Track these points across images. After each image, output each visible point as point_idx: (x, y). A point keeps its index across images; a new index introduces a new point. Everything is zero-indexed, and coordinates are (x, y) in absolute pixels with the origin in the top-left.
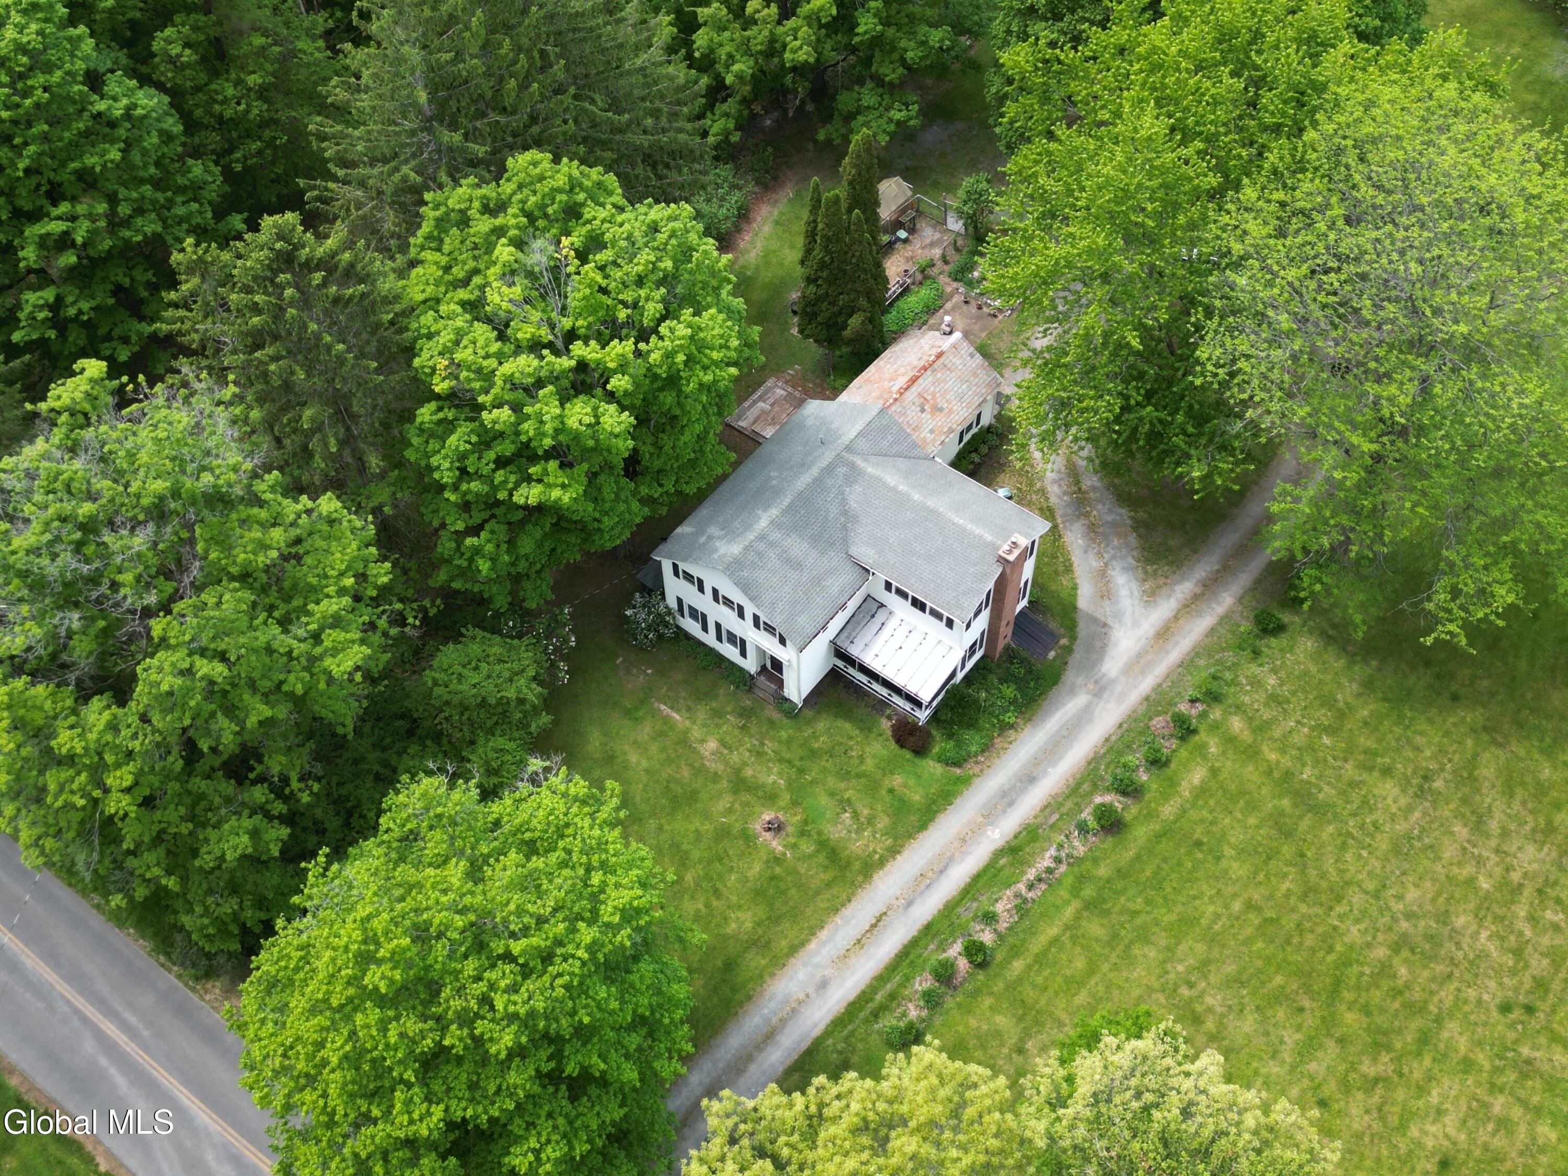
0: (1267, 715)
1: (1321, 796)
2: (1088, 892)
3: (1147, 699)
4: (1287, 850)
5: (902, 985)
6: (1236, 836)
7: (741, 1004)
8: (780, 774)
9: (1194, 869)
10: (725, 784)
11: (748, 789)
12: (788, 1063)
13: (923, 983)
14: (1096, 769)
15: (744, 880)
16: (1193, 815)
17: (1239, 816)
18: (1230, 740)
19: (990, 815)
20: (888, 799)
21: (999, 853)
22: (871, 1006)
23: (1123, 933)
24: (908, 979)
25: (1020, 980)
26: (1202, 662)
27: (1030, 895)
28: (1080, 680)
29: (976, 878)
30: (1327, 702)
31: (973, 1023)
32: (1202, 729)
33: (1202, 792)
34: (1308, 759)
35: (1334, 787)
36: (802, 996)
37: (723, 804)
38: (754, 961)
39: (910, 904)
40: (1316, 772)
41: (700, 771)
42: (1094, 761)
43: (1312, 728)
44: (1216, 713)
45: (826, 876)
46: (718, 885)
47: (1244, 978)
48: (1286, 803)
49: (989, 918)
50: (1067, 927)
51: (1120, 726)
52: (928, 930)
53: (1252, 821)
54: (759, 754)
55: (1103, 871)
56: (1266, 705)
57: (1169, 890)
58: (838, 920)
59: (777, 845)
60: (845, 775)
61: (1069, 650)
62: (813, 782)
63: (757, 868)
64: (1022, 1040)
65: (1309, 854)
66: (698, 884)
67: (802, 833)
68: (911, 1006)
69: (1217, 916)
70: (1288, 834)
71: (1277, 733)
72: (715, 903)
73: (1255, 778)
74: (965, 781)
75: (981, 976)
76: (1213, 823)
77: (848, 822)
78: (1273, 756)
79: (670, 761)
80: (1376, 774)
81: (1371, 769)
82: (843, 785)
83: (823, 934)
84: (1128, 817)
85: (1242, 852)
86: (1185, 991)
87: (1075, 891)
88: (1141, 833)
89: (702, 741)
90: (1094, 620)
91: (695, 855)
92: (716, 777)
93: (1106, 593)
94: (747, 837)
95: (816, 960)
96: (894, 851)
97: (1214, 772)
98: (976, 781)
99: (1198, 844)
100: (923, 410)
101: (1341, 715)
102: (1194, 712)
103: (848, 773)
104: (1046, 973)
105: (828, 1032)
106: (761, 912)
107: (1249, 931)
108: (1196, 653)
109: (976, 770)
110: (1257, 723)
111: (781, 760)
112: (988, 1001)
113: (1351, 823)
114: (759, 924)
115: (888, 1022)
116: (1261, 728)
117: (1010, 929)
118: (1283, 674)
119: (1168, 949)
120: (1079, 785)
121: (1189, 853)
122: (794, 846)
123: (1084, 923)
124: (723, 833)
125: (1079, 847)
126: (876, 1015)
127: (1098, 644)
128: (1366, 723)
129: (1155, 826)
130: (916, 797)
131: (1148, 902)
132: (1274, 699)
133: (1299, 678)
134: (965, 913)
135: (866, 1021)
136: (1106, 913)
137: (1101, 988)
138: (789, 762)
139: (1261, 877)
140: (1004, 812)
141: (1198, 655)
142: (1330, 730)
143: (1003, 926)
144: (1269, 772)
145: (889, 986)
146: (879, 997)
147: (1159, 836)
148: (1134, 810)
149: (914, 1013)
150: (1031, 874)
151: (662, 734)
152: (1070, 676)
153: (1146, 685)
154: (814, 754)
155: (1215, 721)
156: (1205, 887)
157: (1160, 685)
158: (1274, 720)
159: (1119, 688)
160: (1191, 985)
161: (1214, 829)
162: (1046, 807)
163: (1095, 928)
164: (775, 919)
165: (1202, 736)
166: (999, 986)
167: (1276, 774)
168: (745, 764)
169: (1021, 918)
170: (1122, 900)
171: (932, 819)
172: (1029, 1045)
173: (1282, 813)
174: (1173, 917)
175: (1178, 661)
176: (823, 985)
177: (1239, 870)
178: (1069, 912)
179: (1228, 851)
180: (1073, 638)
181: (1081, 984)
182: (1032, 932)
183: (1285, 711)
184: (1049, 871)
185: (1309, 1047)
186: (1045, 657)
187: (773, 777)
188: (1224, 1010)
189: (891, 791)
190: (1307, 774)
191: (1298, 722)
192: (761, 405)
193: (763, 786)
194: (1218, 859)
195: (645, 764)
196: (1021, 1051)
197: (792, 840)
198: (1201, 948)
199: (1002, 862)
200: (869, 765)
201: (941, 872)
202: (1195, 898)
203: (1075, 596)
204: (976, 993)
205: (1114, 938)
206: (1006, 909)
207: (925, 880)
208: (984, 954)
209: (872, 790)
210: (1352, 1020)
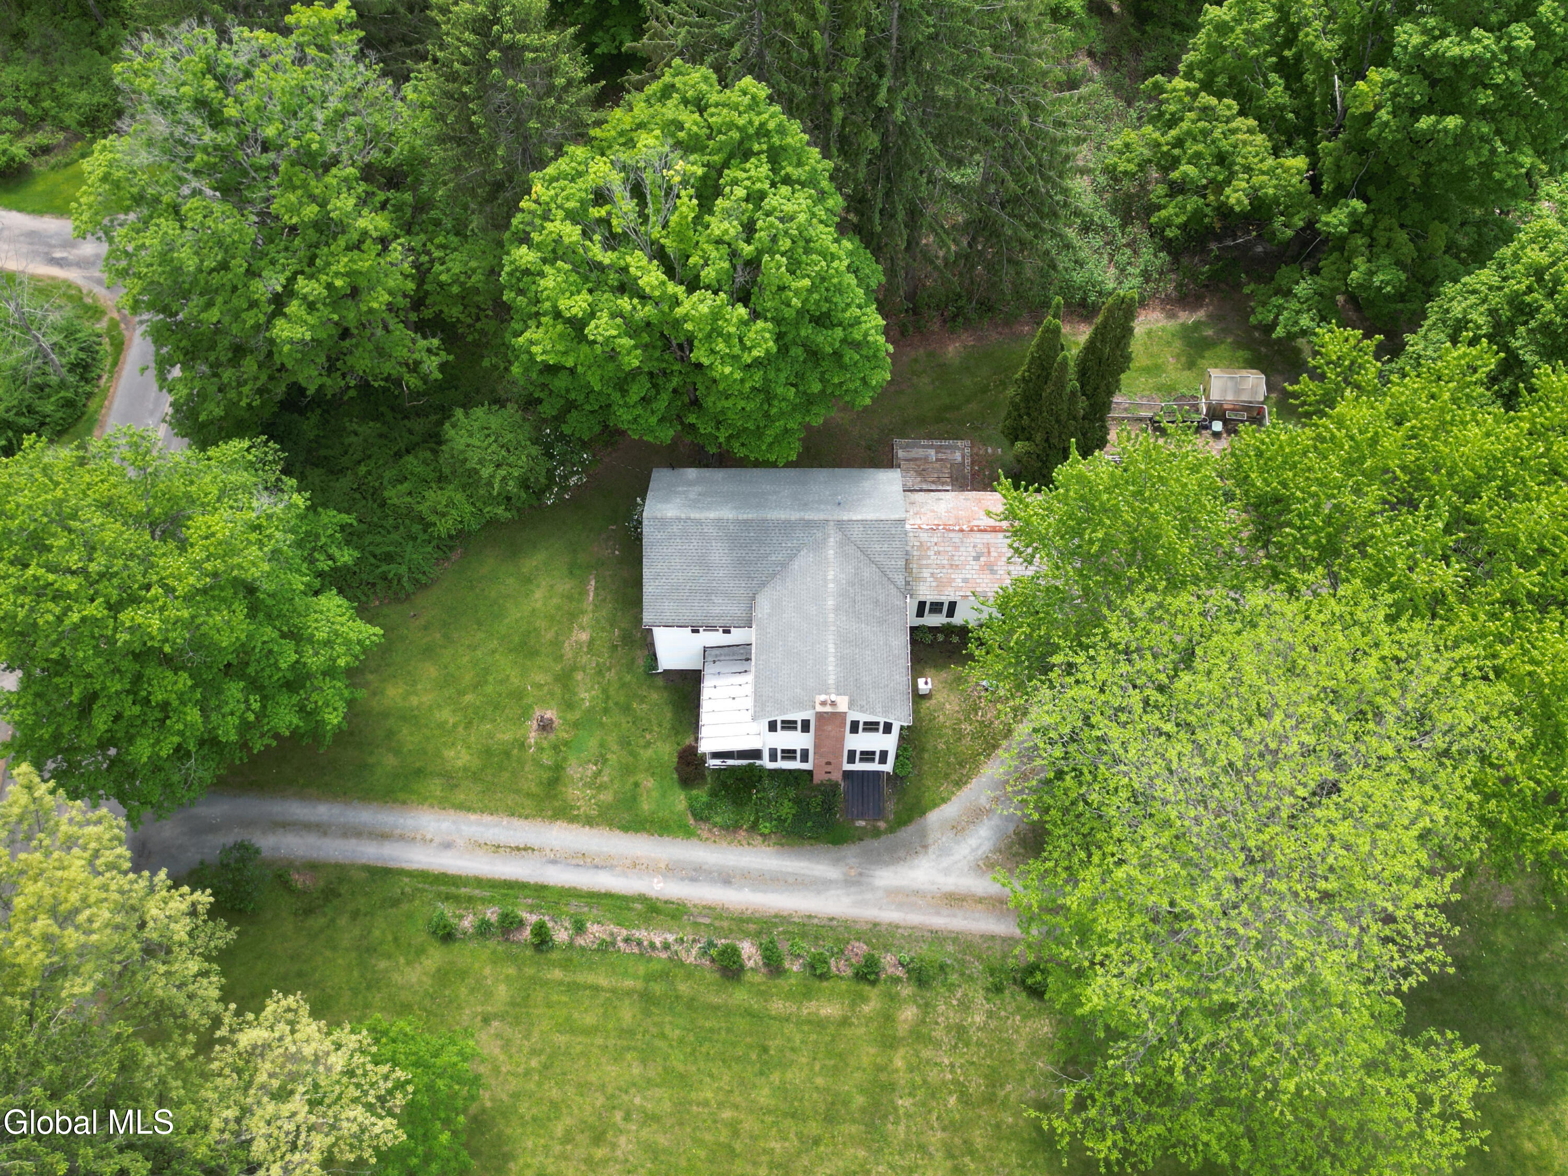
0: (939, 1033)
1: (890, 1127)
2: (658, 988)
3: (876, 925)
4: (814, 1128)
5: (483, 900)
6: (794, 1076)
7: (395, 801)
8: (593, 698)
9: (738, 1060)
10: (558, 668)
11: (565, 687)
12: (371, 863)
13: (492, 913)
14: (775, 925)
15: (490, 736)
16: (789, 1028)
17: (817, 1068)
18: (888, 1018)
19: (671, 870)
20: (628, 786)
21: (642, 898)
22: (453, 890)
23: (639, 1036)
24: (491, 901)
25: (545, 983)
26: (951, 948)
27: (621, 945)
28: (852, 861)
29: (609, 895)
30: (994, 1080)
31: (487, 971)
32: (881, 987)
33: (819, 1024)
34: (921, 1094)
35: (907, 1134)
36: (429, 837)
37: (541, 678)
38: (435, 786)
39: (554, 862)
40: (912, 1109)
41: (556, 644)
42: (782, 919)
43: (955, 1082)
44: (906, 991)
45: (534, 789)
46: (475, 722)
47: (662, 1158)
48: (859, 1100)
49: (580, 928)
50: (614, 991)
51: (832, 919)
52: (540, 890)
53: (819, 1081)
54: (600, 673)
55: (683, 988)
56: (948, 1028)
57: (703, 1050)
58: (505, 821)
59: (533, 737)
60: (625, 743)
61: (876, 833)
62: (601, 725)
63: (507, 737)
64: (496, 1016)
65: (822, 1148)
66: (466, 708)
67: (555, 748)
68: (471, 917)
69: (706, 1104)
70: (830, 1119)
71: (927, 1053)
72: (460, 729)
73: (865, 1061)
74: (688, 833)
75: (529, 952)
76: (793, 1049)
77: (589, 773)
78: (899, 1063)
79: (551, 618)
80: (949, 1164)
81: (950, 1155)
82: (615, 747)
83: (486, 818)
84: (748, 977)
85: (782, 1090)
86: (618, 1116)
87: (650, 977)
88: (740, 996)
89: (582, 628)
90: (923, 835)
91: (489, 689)
92: (559, 658)
93: (958, 828)
94: (525, 713)
95: (464, 828)
96: (589, 822)
97: (845, 1022)
98: (695, 841)
99: (765, 1050)
100: (977, 558)
101: (989, 1099)
102: (890, 970)
103: (629, 744)
104: (564, 999)
105: (411, 874)
106: (476, 763)
107: (708, 1137)
108: (956, 938)
109: (705, 834)
110: (924, 1030)
111: (605, 691)
112: (511, 971)
113: (880, 1169)
114: (466, 769)
115: (447, 910)
116: (919, 1036)
117: (583, 949)
118: (993, 1024)
119: (649, 1081)
120: (749, 920)
121: (750, 1047)
122: (541, 749)
123: (627, 1002)
124: (518, 695)
125: (691, 957)
126: (448, 898)
127: (902, 853)
128: (998, 1126)
129: (755, 1004)
130: (646, 806)
131: (681, 1041)
132: (960, 1031)
133: (1000, 1040)
134: (574, 906)
135: (439, 895)
136: (647, 1013)
137: (579, 1048)
138: (608, 698)
139: (769, 1119)
140: (682, 879)
141: (955, 940)
142: (965, 1099)
143: (580, 941)
144: (880, 1069)
145: (477, 892)
146: (463, 891)
147: (749, 1013)
148: (758, 978)
149: (468, 923)
150: (640, 934)
151: (570, 598)
152: (851, 852)
153: (889, 915)
154: (626, 709)
155: (898, 994)
156: (726, 1078)
157: (897, 927)
158: (938, 1044)
159: (868, 896)
160: (627, 1118)
161: (788, 1054)
162: (710, 908)
163: (627, 1014)
164: (476, 776)
165: (873, 993)
166: (530, 971)
167: (883, 1077)
168: (584, 669)
169: (598, 950)
170: (667, 1019)
171: (637, 831)
172: (495, 1024)
173: (846, 1103)
174: (680, 1068)
175: (935, 927)
176: (447, 846)
177: (763, 1096)
178: (629, 983)
179: (775, 1077)
180: (891, 830)
181: (573, 1031)
182: (591, 967)
183: (956, 1046)
184: (652, 946)
186: (853, 820)
187: (586, 696)
188: (621, 1156)
189: (636, 785)
190: (904, 1103)
191: (952, 1066)
192: (932, 452)
193: (575, 694)
194: (762, 1073)
195: (538, 605)
196: (486, 1020)
197: (545, 744)
198: (667, 1106)
199: (638, 906)
200: (647, 754)
201: (597, 867)
202: (711, 1075)
203: (935, 805)
204: (511, 958)
205: (629, 1033)
206: (595, 931)
207: (581, 860)
208: (542, 941)
209: (627, 770)
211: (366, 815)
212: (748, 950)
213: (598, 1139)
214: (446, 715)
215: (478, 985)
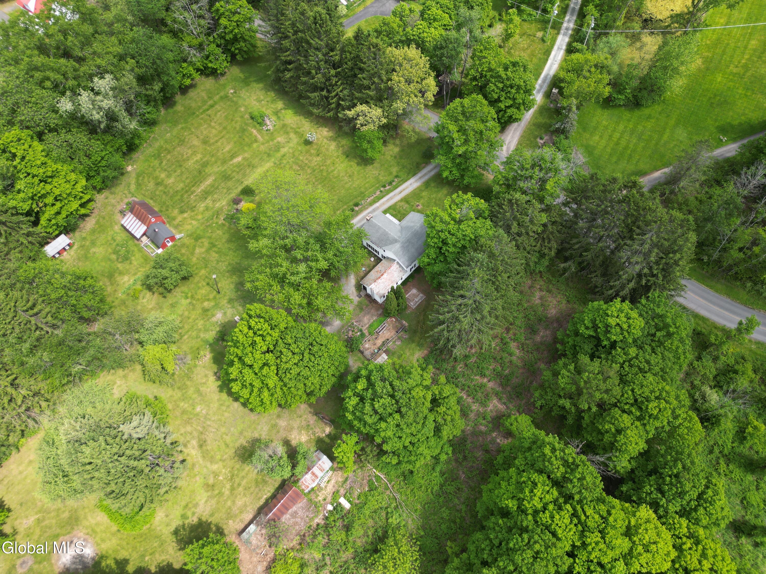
2: (362, 195)
5: (397, 184)
7: (425, 182)
9: (343, 198)
12: (418, 174)
13: (394, 184)
14: (356, 214)
15: (424, 199)
19: (378, 208)
20: (397, 210)
21: (377, 202)
23: (358, 189)
25: (377, 183)
27: (373, 195)
29: (382, 198)
36: (414, 183)
38: (422, 188)
39: (394, 195)
45: (409, 199)
46: (429, 199)
47: (340, 181)
49: (381, 191)
50: (368, 190)
52: (392, 191)
55: (359, 198)
57: (349, 195)
58: (408, 193)
59: (418, 204)
63: (421, 201)
64: (379, 175)
66: (432, 199)
68: (396, 181)
69: (342, 190)
72: (429, 196)
75: (384, 184)
82: (405, 212)
83: (410, 191)
84: (353, 206)
86: (350, 180)
87: (365, 195)
88: (351, 203)
94: (423, 205)
95: (412, 188)
103: (404, 215)
104: (373, 184)
105: (411, 178)
106: (421, 195)
112: (383, 181)
114: (421, 193)
115: (400, 179)
117: (377, 190)
119: (351, 186)
121: (343, 200)
122: (415, 203)
123: (364, 191)
124: (428, 206)
125: (363, 202)
126: (402, 180)
131: (353, 193)
134: (385, 193)
135: (404, 179)
136: (361, 192)
137: (364, 181)
140: (375, 208)
143: (379, 191)
145: (400, 184)
146: (402, 182)
147: (348, 203)
148: (351, 207)
150: (372, 198)
156: (342, 195)
162: (367, 208)
163: (362, 190)
164: (419, 194)
166: (381, 183)
169: (375, 192)
170: (357, 194)
174: (349, 191)
176: (411, 184)
178: (367, 192)
181: (367, 182)
182: (374, 190)
184: (369, 199)
185: (333, 171)
200: (399, 215)
201: (388, 199)
202: (344, 193)
205: (360, 188)
206: (378, 193)
207: (391, 198)
208: (384, 186)
209: (399, 212)
210: (325, 174)
211: (427, 178)
212: (357, 209)
213: (350, 176)
214: (434, 196)
215: (385, 176)
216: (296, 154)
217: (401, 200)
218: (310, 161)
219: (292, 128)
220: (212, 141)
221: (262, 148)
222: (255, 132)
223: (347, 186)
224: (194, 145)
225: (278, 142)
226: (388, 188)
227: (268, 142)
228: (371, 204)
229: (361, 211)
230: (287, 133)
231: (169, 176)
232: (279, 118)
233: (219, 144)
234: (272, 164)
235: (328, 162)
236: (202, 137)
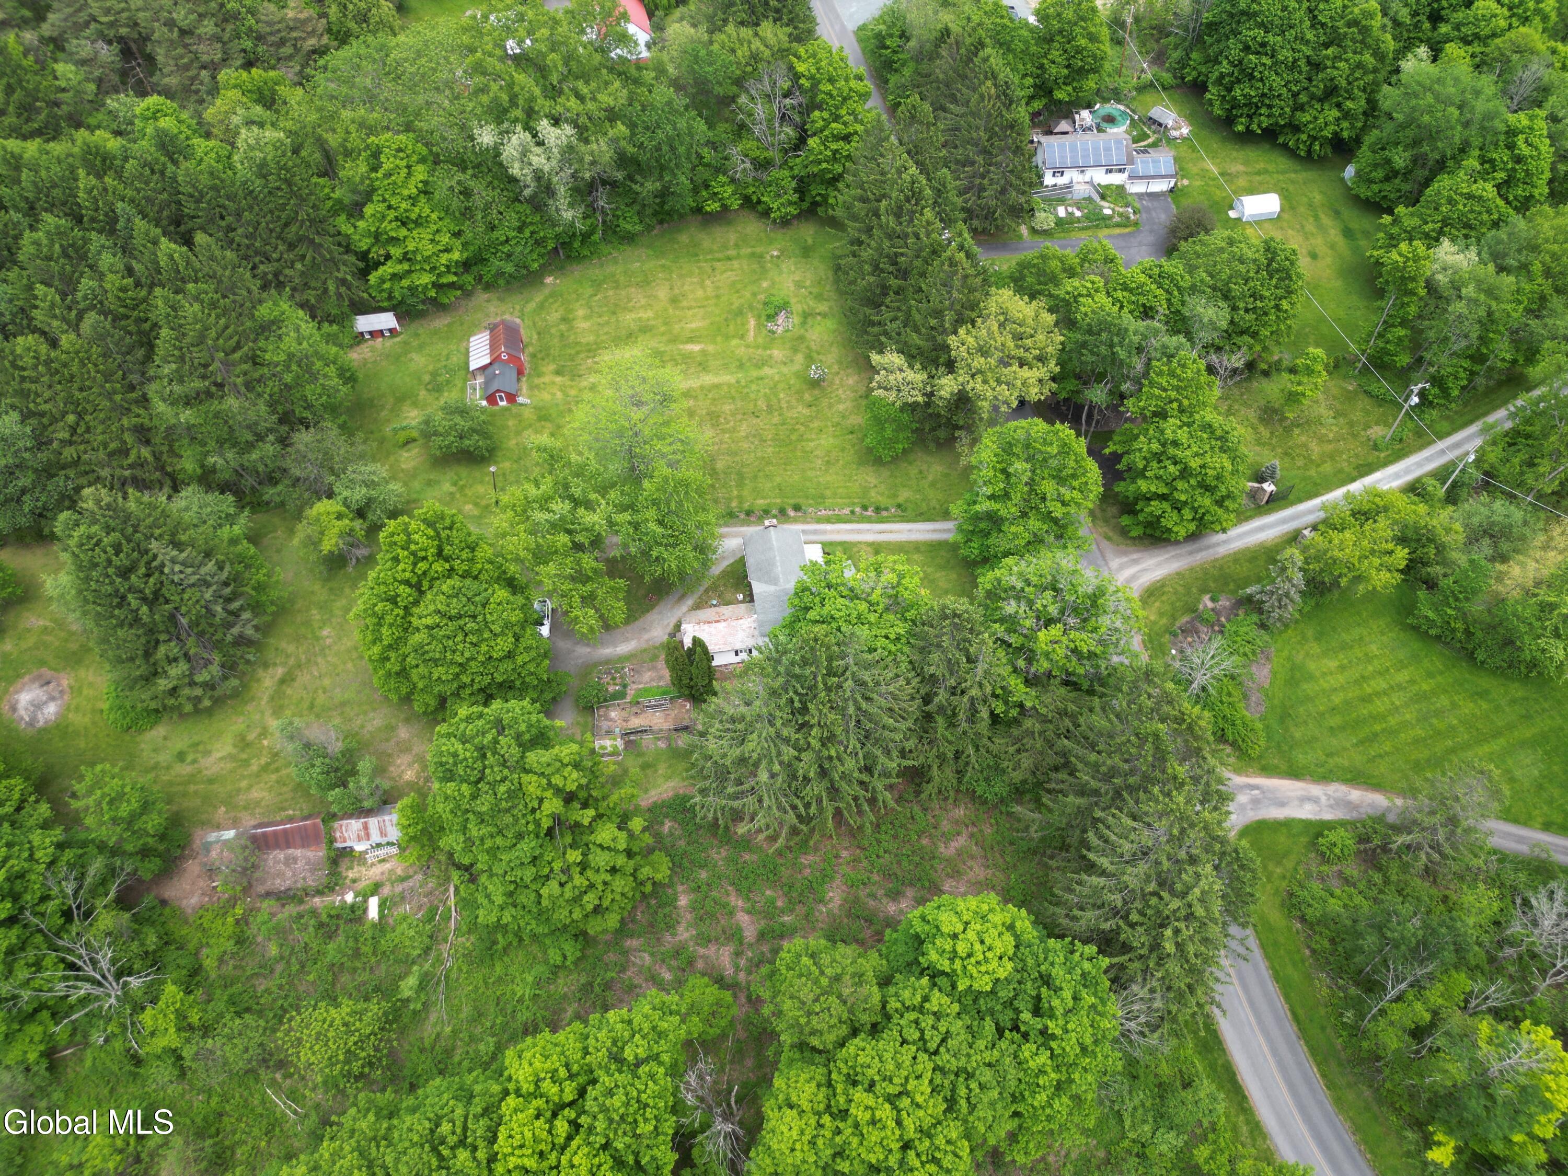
0: (723, 501)
1: (737, 476)
2: (820, 500)
3: (749, 526)
4: (761, 474)
5: (890, 517)
6: (769, 485)
9: (788, 486)
12: (933, 523)
13: (885, 514)
16: (773, 496)
17: (762, 488)
18: (741, 503)
21: (833, 523)
23: (822, 488)
24: (887, 517)
25: (859, 497)
27: (836, 509)
29: (845, 523)
31: (880, 499)
32: (744, 510)
33: (764, 498)
34: (728, 486)
38: (923, 547)
39: (867, 530)
42: (782, 523)
45: (884, 549)
47: (806, 460)
48: (747, 482)
49: (853, 512)
50: (835, 498)
52: (871, 522)
53: (761, 485)
55: (811, 501)
57: (800, 487)
58: (890, 540)
65: (757, 470)
68: (892, 512)
69: (796, 475)
70: (755, 477)
71: (727, 496)
73: (746, 491)
74: (822, 543)
75: (868, 504)
76: (771, 491)
78: (735, 492)
83: (900, 540)
84: (791, 506)
85: (772, 481)
86: (823, 468)
87: (823, 503)
88: (792, 501)
90: (735, 554)
93: (722, 558)
95: (909, 536)
96: (859, 542)
97: (755, 500)
98: (819, 541)
99: (780, 490)
102: (742, 515)
104: (851, 494)
105: (920, 521)
107: (793, 467)
110: (728, 501)
112: (872, 499)
114: (914, 553)
115: (902, 513)
119: (816, 478)
121: (785, 490)
123: (829, 496)
125: (811, 510)
126: (904, 516)
129: (786, 500)
131: (808, 489)
134: (857, 518)
136: (822, 494)
137: (842, 483)
139: (775, 474)
140: (820, 530)
143: (851, 510)
145: (893, 519)
146: (899, 519)
147: (788, 497)
148: (787, 506)
150: (830, 513)
153: (743, 529)
155: (738, 509)
156: (791, 481)
157: (739, 526)
158: (723, 498)
160: (820, 468)
162: (808, 523)
163: (828, 493)
166: (865, 500)
167: (740, 489)
169: (845, 507)
170: (814, 493)
172: (872, 486)
173: (751, 481)
174: (807, 482)
175: (728, 527)
177: (778, 479)
178: (830, 500)
179: (775, 484)
181: (845, 487)
182: (845, 503)
184: (825, 511)
185: (809, 440)
190: (733, 483)
194: (780, 484)
196: (876, 486)
201: (851, 530)
202: (796, 482)
204: (873, 502)
205: (827, 488)
206: (847, 511)
207: (859, 532)
208: (865, 508)
210: (794, 437)
212: (792, 513)
213: (828, 462)
215: (882, 494)
216: (781, 386)
217: (871, 544)
218: (790, 407)
219: (808, 347)
220: (685, 304)
221: (741, 351)
222: (752, 323)
223: (809, 473)
224: (656, 297)
225: (770, 357)
226: (870, 513)
227: (757, 347)
228: (819, 521)
229: (795, 520)
230: (795, 350)
231: (586, 318)
232: (804, 323)
233: (691, 312)
234: (733, 381)
235: (816, 424)
236: (677, 291)
